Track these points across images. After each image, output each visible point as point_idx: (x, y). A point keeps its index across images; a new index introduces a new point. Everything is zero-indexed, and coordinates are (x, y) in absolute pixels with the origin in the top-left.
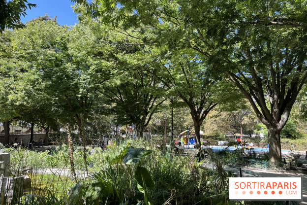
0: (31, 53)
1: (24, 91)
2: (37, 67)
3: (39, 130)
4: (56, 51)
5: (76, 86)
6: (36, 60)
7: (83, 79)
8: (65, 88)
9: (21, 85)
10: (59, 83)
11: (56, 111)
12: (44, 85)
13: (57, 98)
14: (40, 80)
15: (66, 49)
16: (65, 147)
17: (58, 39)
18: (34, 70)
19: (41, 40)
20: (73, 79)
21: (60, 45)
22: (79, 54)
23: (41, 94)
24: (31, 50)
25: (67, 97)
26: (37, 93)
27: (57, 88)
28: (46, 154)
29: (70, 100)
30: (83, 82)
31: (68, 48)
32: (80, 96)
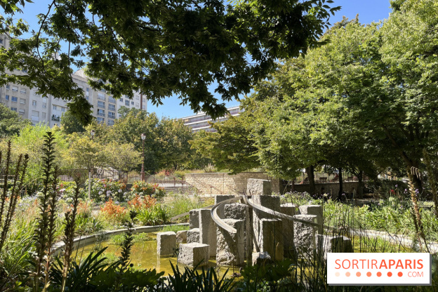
0: (331, 75)
1: (327, 127)
2: (340, 92)
3: (349, 178)
4: (362, 64)
5: (400, 109)
6: (338, 82)
7: (411, 96)
8: (381, 115)
9: (322, 119)
10: (372, 109)
11: (372, 150)
12: (351, 114)
13: (371, 131)
14: (346, 109)
15: (377, 56)
16: (394, 201)
17: (365, 46)
18: (336, 97)
19: (342, 55)
20: (392, 100)
21: (368, 54)
22: (400, 60)
23: (348, 128)
24: (331, 72)
25: (385, 127)
26: (344, 127)
27: (371, 117)
28: (365, 210)
29: (390, 131)
30: (411, 101)
31: (380, 55)
32: (408, 123)
